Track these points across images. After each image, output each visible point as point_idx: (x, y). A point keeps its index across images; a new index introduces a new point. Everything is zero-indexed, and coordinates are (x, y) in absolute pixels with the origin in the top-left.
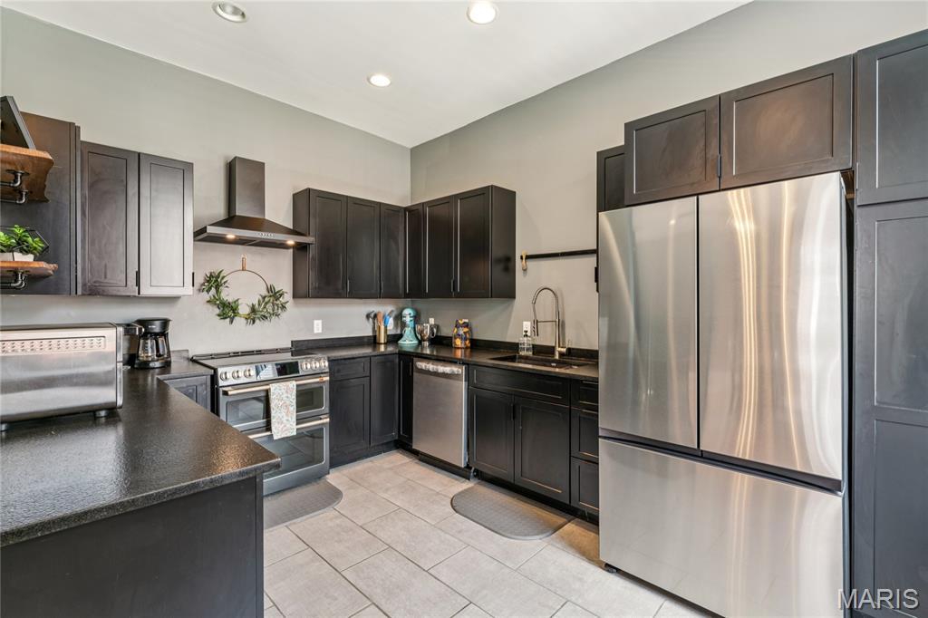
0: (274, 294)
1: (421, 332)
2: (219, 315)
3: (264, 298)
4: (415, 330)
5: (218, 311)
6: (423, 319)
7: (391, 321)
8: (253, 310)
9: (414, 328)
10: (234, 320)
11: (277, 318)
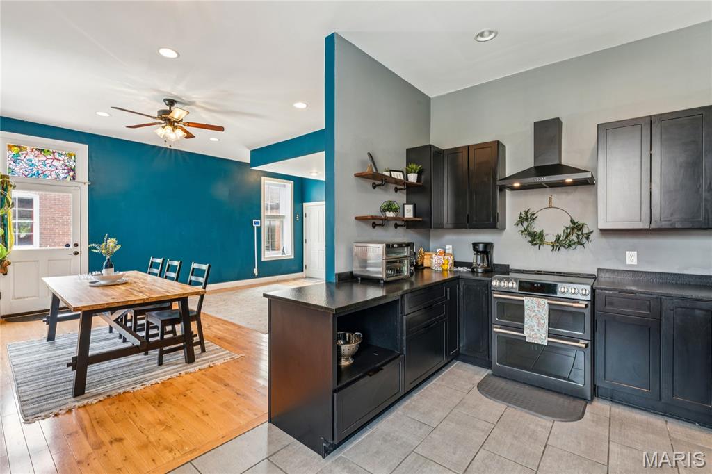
0: (576, 226)
2: (530, 242)
3: (567, 228)
5: (529, 239)
8: (558, 240)
10: (541, 246)
11: (582, 246)
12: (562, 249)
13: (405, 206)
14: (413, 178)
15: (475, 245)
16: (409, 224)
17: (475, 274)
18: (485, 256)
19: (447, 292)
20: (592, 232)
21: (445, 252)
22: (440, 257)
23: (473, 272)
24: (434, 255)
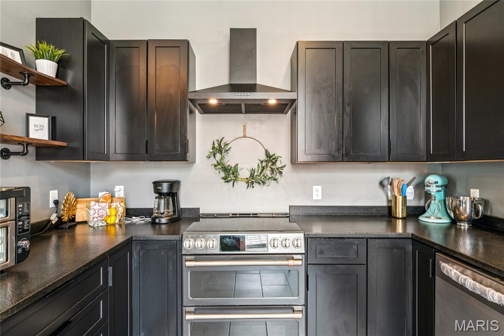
0: (271, 159)
1: (455, 209)
2: (224, 179)
3: (262, 162)
4: (445, 204)
5: (223, 175)
6: (459, 189)
7: (410, 192)
8: (252, 175)
9: (445, 200)
10: (235, 183)
11: (275, 182)
12: (255, 185)
13: (31, 118)
14: (47, 68)
15: (157, 184)
16: (43, 152)
17: (157, 227)
18: (171, 199)
19: (107, 277)
20: (285, 166)
21: (112, 196)
22: (103, 205)
23: (153, 223)
24: (92, 203)
